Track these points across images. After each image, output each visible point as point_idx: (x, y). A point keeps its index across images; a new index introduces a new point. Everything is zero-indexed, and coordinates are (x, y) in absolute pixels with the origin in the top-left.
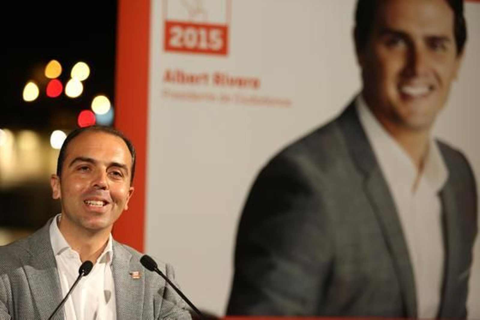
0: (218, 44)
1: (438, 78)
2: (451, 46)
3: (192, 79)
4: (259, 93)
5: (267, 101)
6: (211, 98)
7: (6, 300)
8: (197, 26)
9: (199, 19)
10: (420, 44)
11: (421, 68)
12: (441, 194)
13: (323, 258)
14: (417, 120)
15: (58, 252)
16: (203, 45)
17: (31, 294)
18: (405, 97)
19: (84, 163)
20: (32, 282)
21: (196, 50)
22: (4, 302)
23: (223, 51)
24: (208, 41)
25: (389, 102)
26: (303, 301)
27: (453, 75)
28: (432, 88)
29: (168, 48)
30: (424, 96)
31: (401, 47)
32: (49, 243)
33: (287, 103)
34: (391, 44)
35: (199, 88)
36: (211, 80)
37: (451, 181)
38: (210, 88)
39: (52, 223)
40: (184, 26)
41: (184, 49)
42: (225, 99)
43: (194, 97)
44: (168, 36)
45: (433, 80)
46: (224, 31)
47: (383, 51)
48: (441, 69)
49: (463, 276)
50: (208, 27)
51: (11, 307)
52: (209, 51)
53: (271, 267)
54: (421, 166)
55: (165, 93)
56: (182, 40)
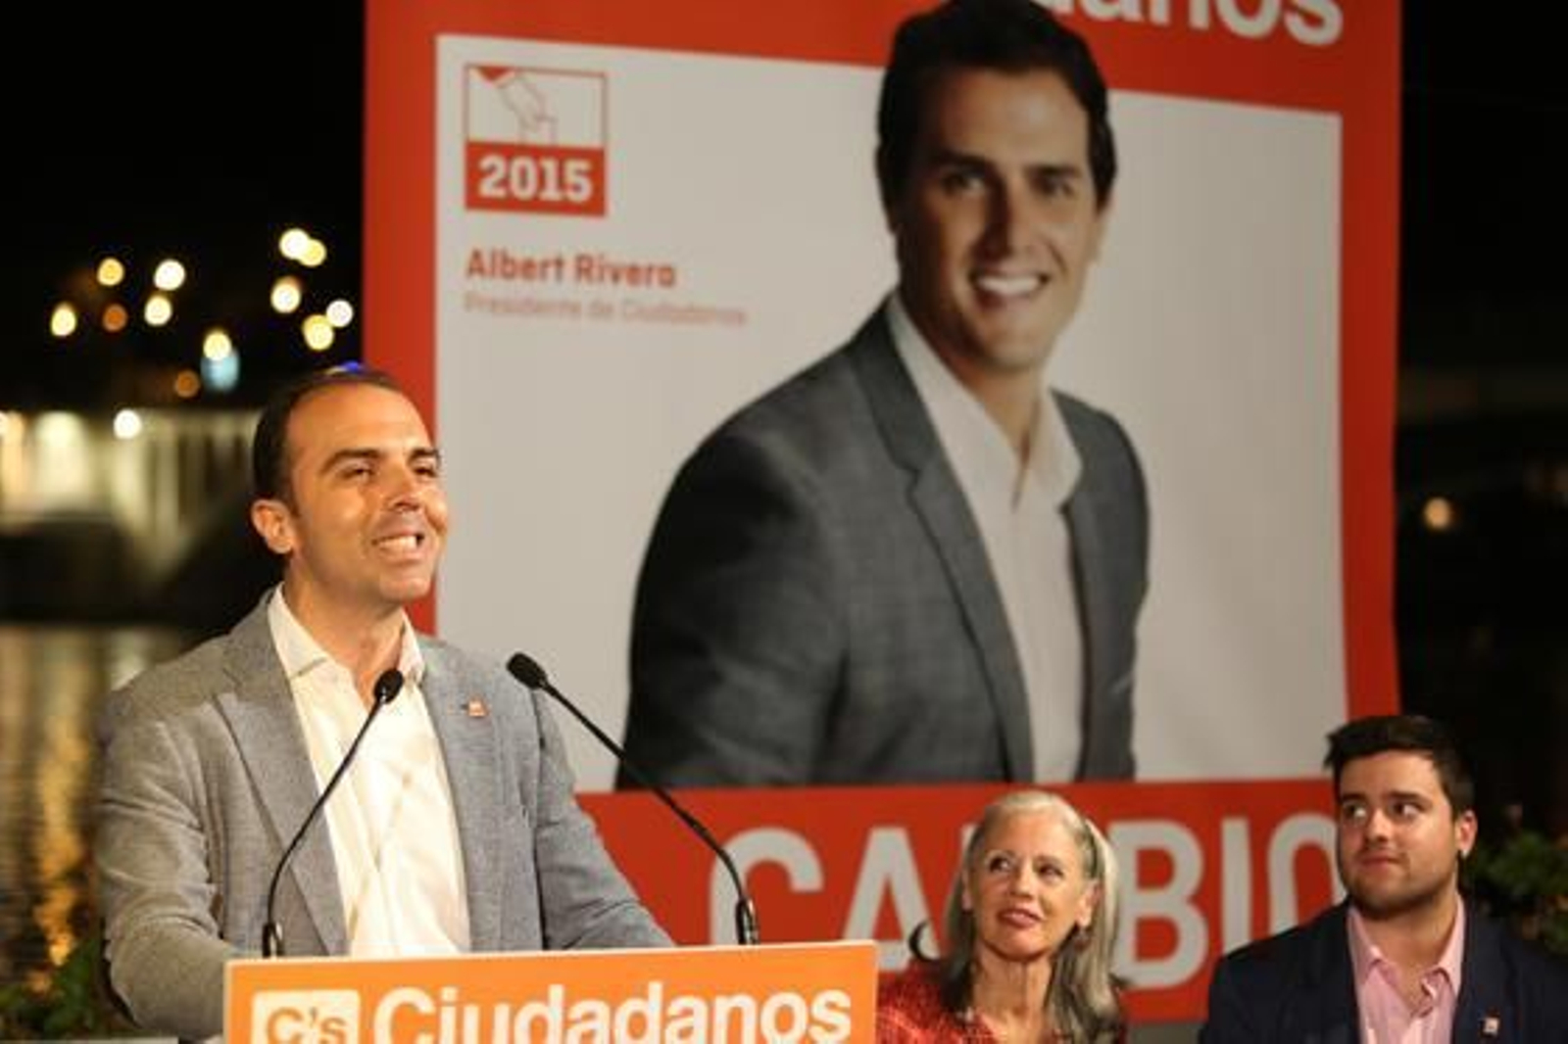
0: (584, 194)
1: (1058, 258)
2: (1084, 186)
3: (528, 269)
4: (676, 297)
5: (694, 314)
6: (574, 309)
7: (191, 797)
8: (537, 153)
9: (539, 137)
10: (1017, 184)
11: (1021, 236)
12: (1066, 510)
13: (824, 655)
14: (1012, 350)
15: (298, 669)
16: (551, 193)
17: (249, 774)
18: (988, 300)
19: (359, 463)
20: (247, 748)
21: (536, 205)
22: (187, 804)
23: (595, 206)
24: (561, 184)
25: (956, 310)
26: (781, 752)
27: (1091, 251)
28: (1044, 279)
29: (475, 201)
30: (1026, 296)
31: (976, 189)
32: (273, 650)
33: (737, 318)
34: (954, 184)
35: (546, 289)
36: (569, 270)
37: (1088, 481)
38: (569, 289)
39: (273, 601)
40: (509, 151)
41: (510, 204)
42: (602, 311)
43: (535, 308)
44: (474, 175)
45: (1046, 265)
46: (596, 159)
47: (938, 201)
48: (1063, 237)
49: (1118, 688)
50: (562, 154)
51: (204, 812)
52: (565, 208)
53: (715, 678)
54: (1025, 449)
55: (471, 301)
56: (505, 182)
